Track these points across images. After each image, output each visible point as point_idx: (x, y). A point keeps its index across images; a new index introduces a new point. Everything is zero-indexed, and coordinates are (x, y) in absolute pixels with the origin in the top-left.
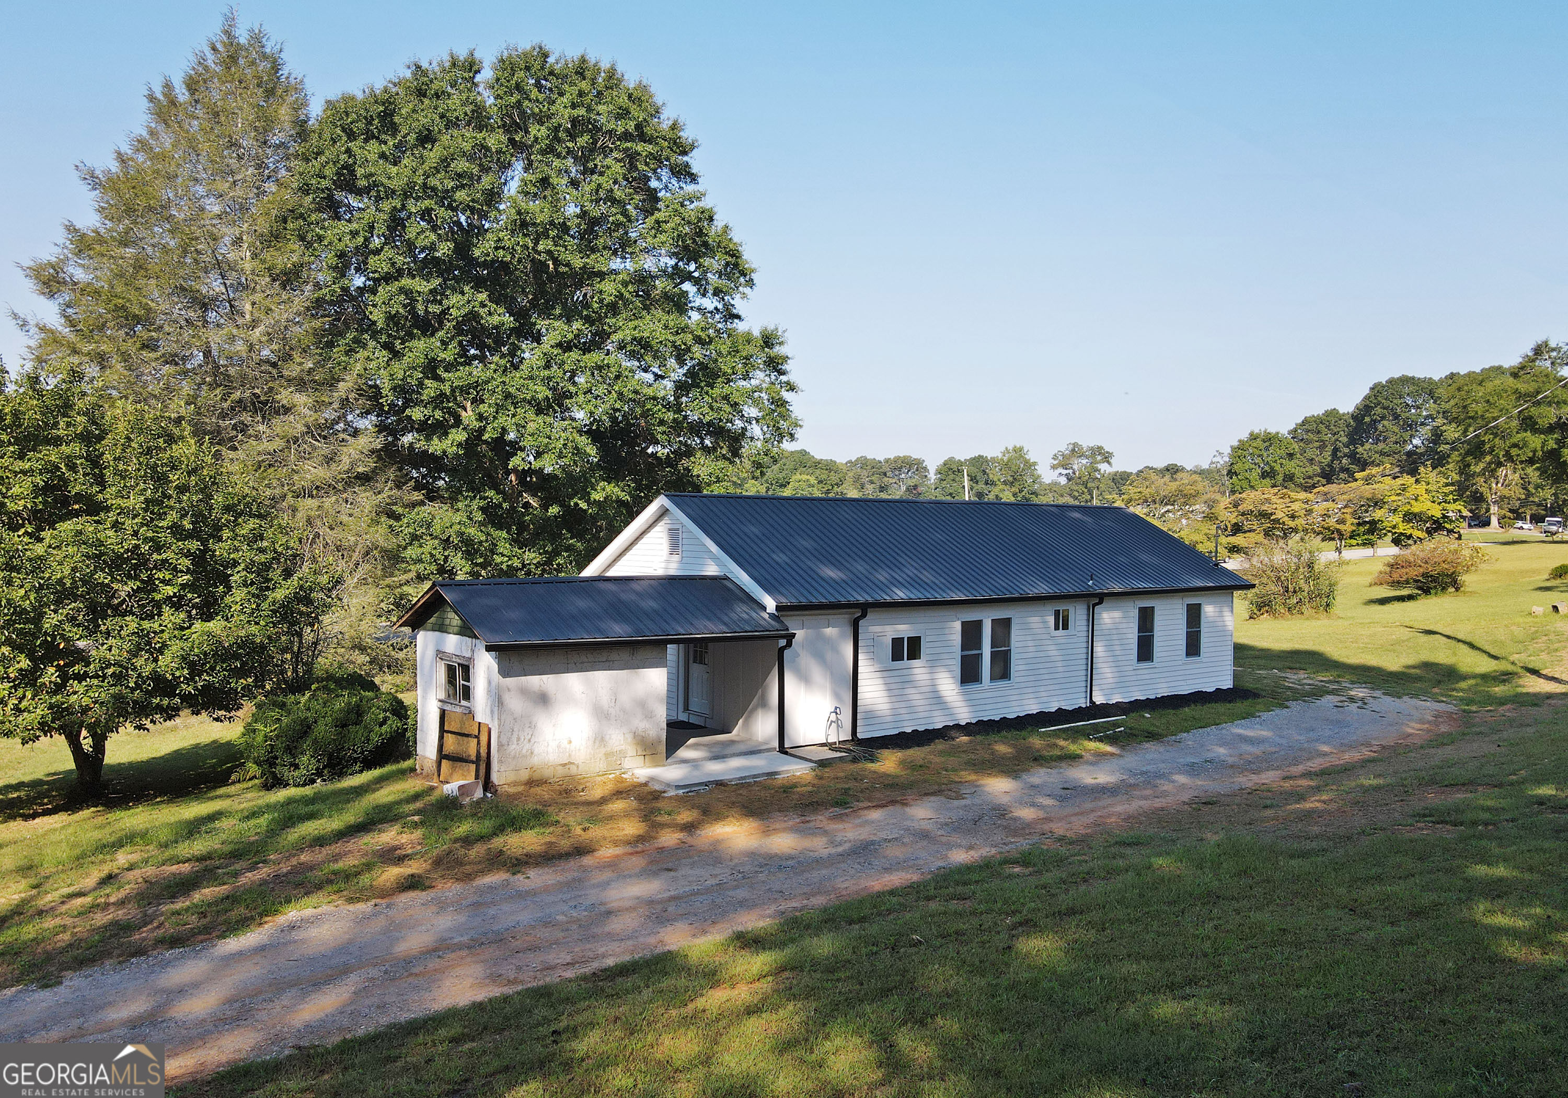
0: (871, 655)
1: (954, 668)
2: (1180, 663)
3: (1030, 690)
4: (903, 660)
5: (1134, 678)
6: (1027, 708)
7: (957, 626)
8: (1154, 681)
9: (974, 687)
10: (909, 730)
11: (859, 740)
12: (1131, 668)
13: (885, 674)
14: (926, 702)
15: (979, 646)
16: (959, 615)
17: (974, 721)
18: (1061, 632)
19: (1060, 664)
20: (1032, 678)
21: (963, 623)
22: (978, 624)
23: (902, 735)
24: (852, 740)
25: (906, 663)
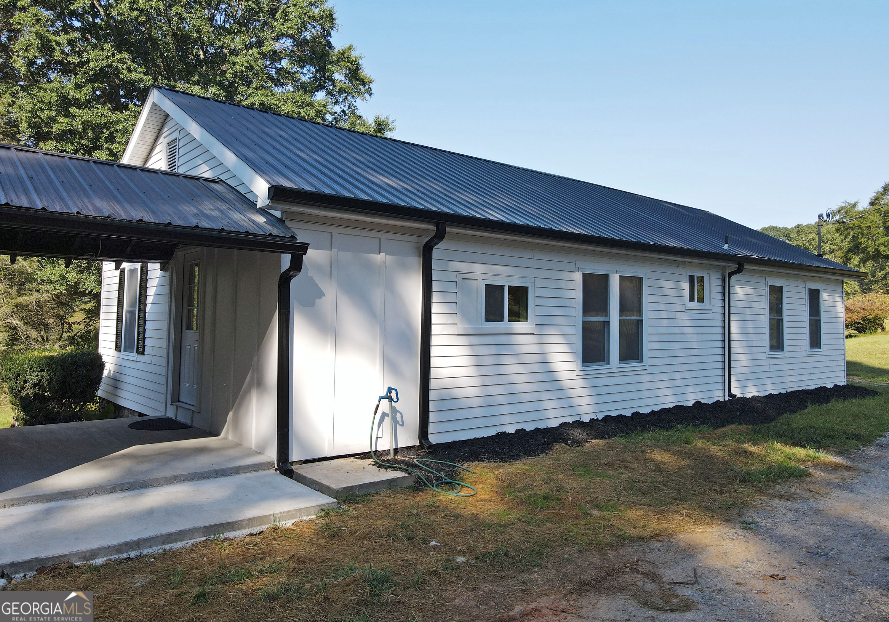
0: (453, 308)
1: (573, 339)
2: (805, 354)
3: (665, 377)
4: (501, 319)
5: (766, 368)
6: (661, 400)
7: (578, 277)
8: (783, 373)
9: (599, 368)
10: (511, 430)
11: (431, 446)
12: (763, 356)
13: (475, 340)
14: (534, 387)
15: (604, 309)
16: (579, 264)
17: (600, 416)
18: (695, 305)
19: (695, 345)
20: (667, 361)
21: (584, 275)
22: (605, 279)
23: (501, 436)
24: (421, 446)
25: (505, 325)
